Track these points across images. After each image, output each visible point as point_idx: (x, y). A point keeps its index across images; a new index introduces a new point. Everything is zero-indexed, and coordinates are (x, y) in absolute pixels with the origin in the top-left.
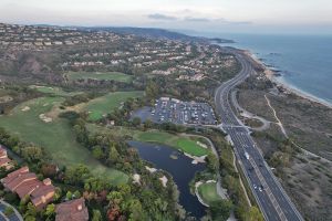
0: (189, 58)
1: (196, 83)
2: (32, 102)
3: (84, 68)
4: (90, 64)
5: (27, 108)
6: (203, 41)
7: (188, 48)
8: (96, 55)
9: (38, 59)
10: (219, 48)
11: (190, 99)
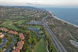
0: (36, 13)
1: (38, 18)
2: (6, 22)
3: (14, 15)
4: (15, 14)
5: (5, 23)
6: (39, 9)
7: (36, 11)
8: (16, 13)
9: (3, 14)
10: (43, 11)
11: (37, 20)
